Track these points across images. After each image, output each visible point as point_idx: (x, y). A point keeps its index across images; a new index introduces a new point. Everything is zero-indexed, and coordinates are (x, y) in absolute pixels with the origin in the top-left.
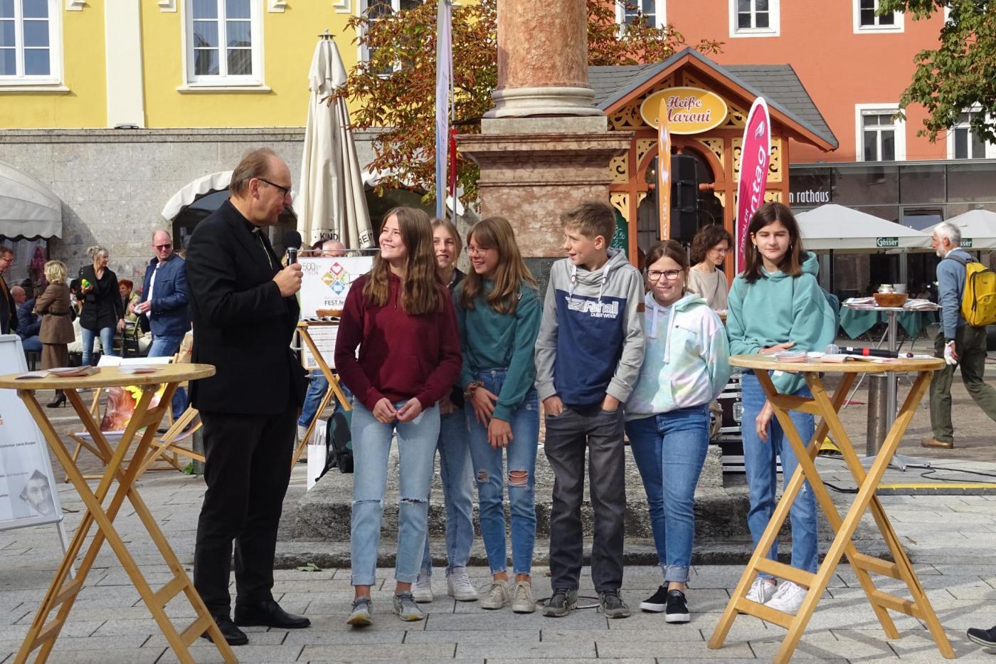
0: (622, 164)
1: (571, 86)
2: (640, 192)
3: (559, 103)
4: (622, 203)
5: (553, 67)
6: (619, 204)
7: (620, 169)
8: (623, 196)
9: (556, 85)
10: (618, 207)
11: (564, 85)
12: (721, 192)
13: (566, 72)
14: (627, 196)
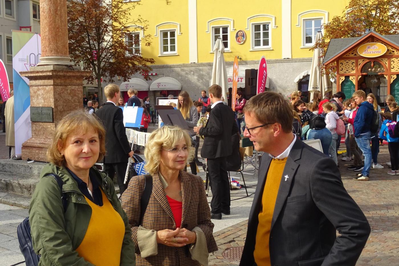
0: (353, 67)
1: (50, 56)
2: (359, 76)
3: (48, 61)
4: (353, 79)
5: (46, 51)
6: (352, 79)
7: (353, 69)
8: (353, 77)
9: (46, 56)
10: (352, 80)
11: (48, 56)
12: (386, 75)
13: (50, 52)
14: (355, 77)
